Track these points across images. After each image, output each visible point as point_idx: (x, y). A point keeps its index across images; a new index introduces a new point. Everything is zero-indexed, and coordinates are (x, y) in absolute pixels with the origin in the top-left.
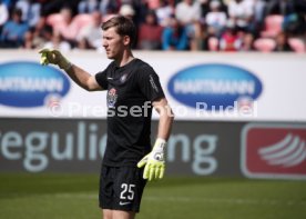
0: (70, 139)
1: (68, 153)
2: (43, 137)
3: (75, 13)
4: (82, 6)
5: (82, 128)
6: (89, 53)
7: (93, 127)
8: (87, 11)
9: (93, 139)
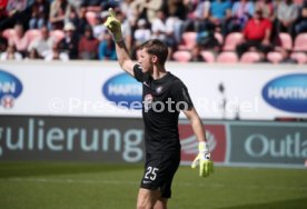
0: (21, 132)
1: (20, 144)
3: (26, 28)
4: (32, 22)
5: (31, 122)
6: (38, 61)
7: (41, 123)
8: (36, 27)
9: (41, 132)
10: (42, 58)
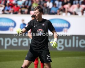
1: (70, 45)
2: (62, 40)
7: (77, 38)
9: (77, 41)
10: (77, 15)
